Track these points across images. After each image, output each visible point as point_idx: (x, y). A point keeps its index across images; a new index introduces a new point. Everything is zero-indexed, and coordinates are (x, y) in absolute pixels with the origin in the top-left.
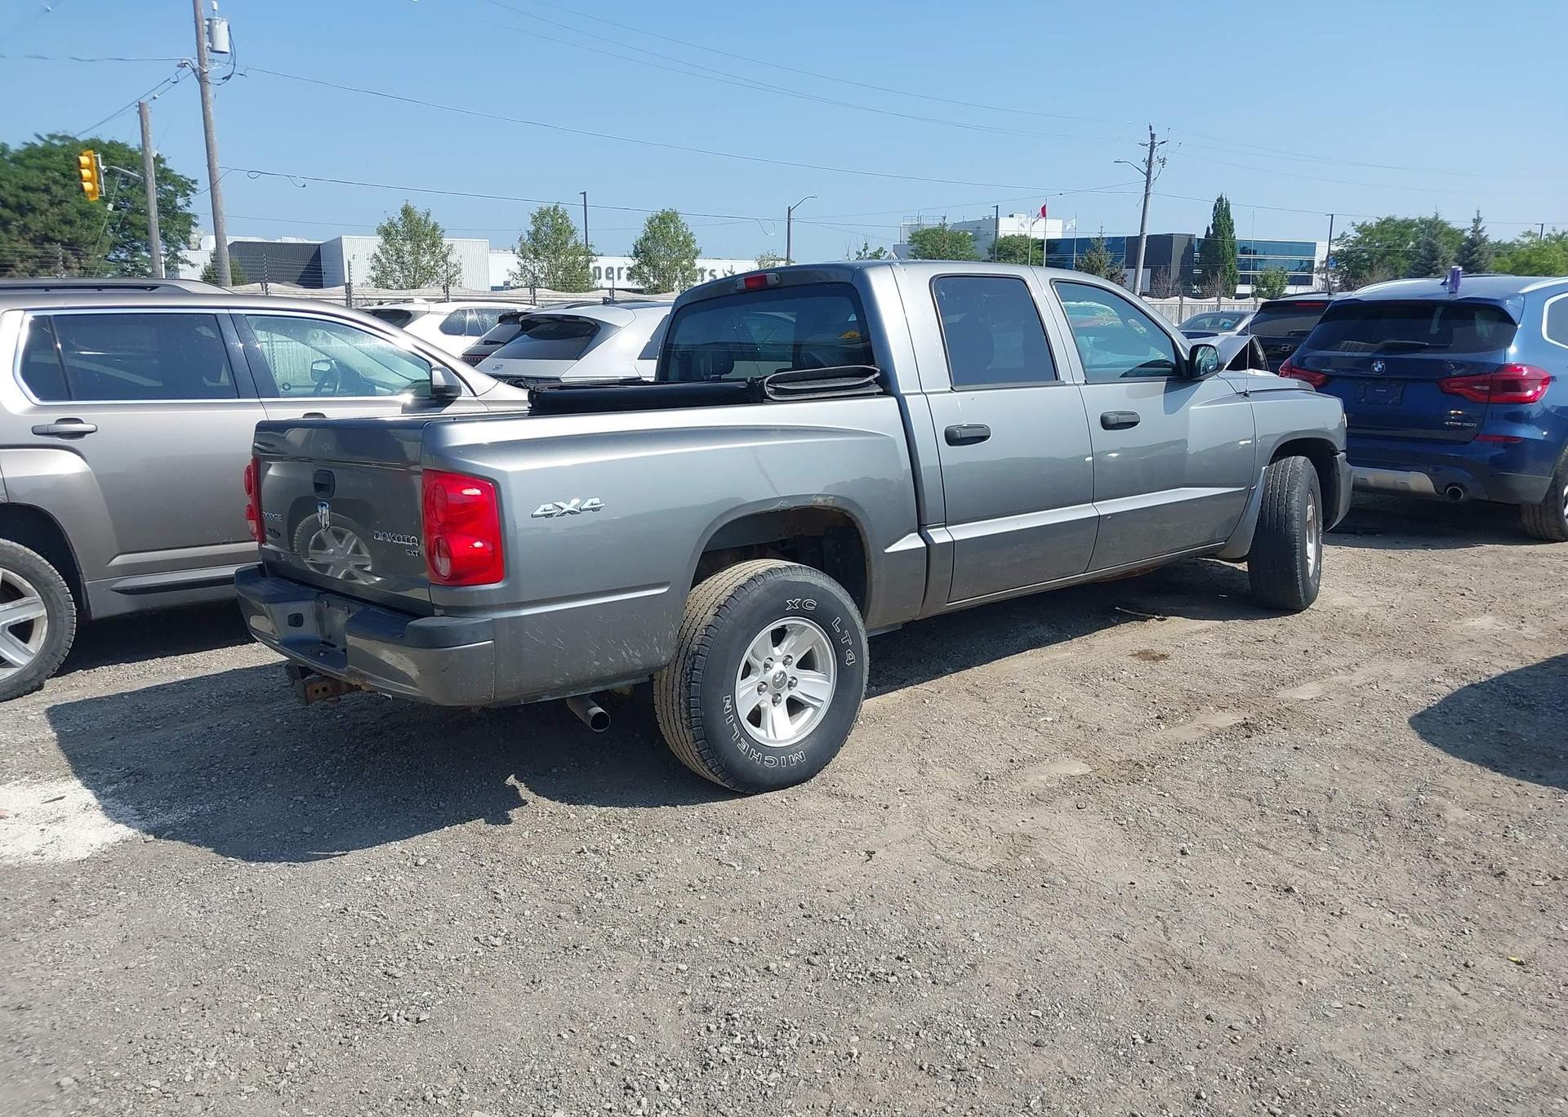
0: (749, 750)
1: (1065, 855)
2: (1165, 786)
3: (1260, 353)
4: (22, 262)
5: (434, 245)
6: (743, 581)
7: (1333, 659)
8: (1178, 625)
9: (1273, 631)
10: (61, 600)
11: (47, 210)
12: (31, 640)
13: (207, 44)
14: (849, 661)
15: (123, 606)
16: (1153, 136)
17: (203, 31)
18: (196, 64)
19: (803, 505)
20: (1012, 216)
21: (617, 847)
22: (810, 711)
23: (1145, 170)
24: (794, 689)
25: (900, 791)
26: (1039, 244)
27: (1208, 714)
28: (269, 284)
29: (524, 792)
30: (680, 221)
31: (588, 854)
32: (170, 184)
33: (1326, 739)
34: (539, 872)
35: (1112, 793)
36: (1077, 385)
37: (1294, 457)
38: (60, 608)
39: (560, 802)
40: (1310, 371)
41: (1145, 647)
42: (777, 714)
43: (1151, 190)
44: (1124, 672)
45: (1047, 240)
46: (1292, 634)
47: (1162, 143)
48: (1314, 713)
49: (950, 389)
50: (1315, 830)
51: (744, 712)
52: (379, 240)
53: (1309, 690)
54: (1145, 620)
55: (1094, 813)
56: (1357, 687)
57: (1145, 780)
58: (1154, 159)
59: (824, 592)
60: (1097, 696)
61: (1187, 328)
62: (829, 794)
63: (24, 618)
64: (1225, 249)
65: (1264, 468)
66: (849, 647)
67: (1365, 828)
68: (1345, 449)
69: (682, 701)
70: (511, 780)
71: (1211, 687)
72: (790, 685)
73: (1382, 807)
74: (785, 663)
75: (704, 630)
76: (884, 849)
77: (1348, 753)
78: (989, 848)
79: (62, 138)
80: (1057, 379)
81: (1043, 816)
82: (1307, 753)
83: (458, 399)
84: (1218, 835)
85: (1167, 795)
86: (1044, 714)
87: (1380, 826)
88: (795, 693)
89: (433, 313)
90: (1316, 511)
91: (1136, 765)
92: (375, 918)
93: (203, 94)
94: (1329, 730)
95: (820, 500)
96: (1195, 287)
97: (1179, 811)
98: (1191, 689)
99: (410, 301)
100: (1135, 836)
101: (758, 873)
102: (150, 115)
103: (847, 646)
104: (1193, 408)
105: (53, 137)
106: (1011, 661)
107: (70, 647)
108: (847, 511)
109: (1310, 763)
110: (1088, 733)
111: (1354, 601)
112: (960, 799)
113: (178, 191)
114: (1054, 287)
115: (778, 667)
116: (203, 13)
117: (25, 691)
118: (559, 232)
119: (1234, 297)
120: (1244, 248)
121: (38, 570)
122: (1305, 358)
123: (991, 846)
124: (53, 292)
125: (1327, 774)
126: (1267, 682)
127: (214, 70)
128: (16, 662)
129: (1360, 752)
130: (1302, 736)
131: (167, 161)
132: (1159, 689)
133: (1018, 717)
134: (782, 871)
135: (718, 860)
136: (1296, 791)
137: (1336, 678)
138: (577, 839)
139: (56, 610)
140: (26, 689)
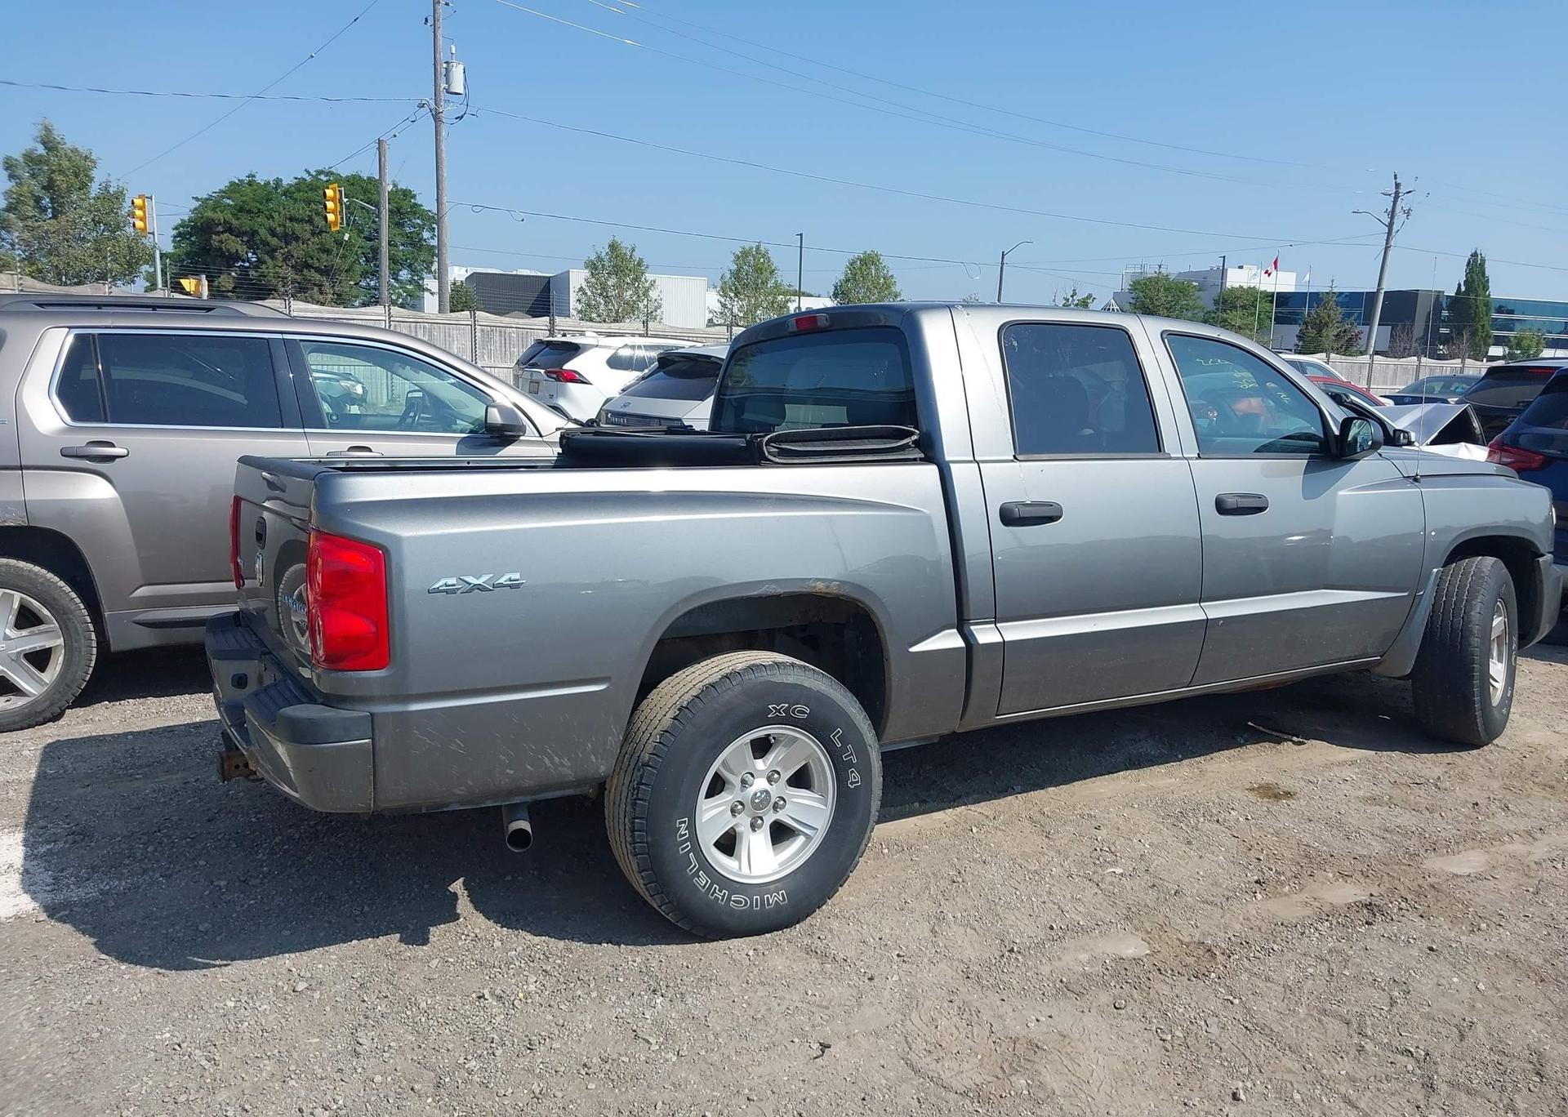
0: (711, 885)
1: (1074, 1079)
2: (1237, 988)
3: (1476, 424)
4: (283, 286)
5: (636, 279)
6: (715, 678)
7: (1511, 818)
8: (1318, 752)
9: (1437, 772)
10: (79, 629)
11: (309, 240)
12: (47, 669)
13: (443, 85)
14: (852, 783)
15: (146, 639)
16: (1397, 186)
17: (440, 72)
18: (433, 105)
19: (796, 590)
20: (1241, 267)
21: (527, 995)
22: (801, 840)
23: (1387, 221)
24: (781, 812)
25: (898, 955)
26: (1269, 296)
27: (1323, 883)
28: (478, 313)
29: (464, 905)
30: (881, 263)
31: (490, 1000)
32: (418, 218)
33: (1477, 939)
34: (423, 1020)
35: (1166, 990)
36: (1186, 458)
37: (1480, 558)
38: (77, 637)
39: (494, 922)
40: (1524, 450)
41: (1269, 779)
42: (756, 844)
43: (1392, 243)
44: (1232, 812)
45: (1277, 293)
46: (1463, 778)
47: (1407, 193)
48: (1469, 896)
49: (1012, 458)
50: (1430, 1087)
51: (708, 838)
52: (586, 273)
53: (1469, 862)
54: (1279, 741)
55: (1132, 1018)
56: (1536, 863)
57: (1213, 975)
58: (1398, 209)
59: (821, 699)
60: (1189, 843)
61: (1413, 392)
62: (809, 951)
63: (40, 647)
64: (1477, 307)
65: (1435, 570)
66: (852, 765)
67: (1503, 1089)
68: (1552, 550)
69: (627, 820)
70: (457, 886)
71: (1338, 844)
72: (776, 807)
73: (1534, 1058)
74: (770, 780)
75: (658, 736)
76: (845, 1043)
77: (1503, 964)
78: (979, 1057)
79: (327, 174)
80: (1160, 451)
81: (1065, 1015)
82: (1445, 958)
83: (522, 438)
84: (1291, 1075)
85: (1237, 1001)
86: (1115, 863)
87: (1525, 1091)
88: (782, 816)
89: (601, 347)
90: (1508, 625)
91: (1209, 950)
92: (204, 1062)
93: (437, 133)
94: (1484, 926)
95: (820, 586)
96: (1441, 347)
97: (1246, 1028)
98: (1311, 844)
99: (582, 333)
100: (1177, 1060)
101: (674, 1059)
102: (387, 151)
103: (850, 764)
104: (1341, 493)
105: (320, 172)
106: (1098, 783)
107: (87, 679)
108: (858, 600)
109: (1445, 974)
110: (1162, 895)
111: (1555, 739)
112: (968, 977)
113: (425, 225)
114: (1166, 340)
115: (760, 784)
116: (442, 57)
117: (37, 722)
118: (759, 270)
119: (1485, 360)
120: (1500, 307)
121: (56, 597)
122: (1520, 435)
123: (983, 1055)
124: (104, 310)
125: (1465, 994)
126: (1413, 844)
127: (448, 110)
128: (31, 692)
129: (1519, 965)
130: (1444, 929)
131: (417, 197)
132: (1271, 839)
133: (1081, 864)
134: (705, 1061)
135: (635, 1031)
136: (1416, 1018)
137: (1509, 848)
138: (487, 978)
139: (73, 641)
140: (37, 720)
